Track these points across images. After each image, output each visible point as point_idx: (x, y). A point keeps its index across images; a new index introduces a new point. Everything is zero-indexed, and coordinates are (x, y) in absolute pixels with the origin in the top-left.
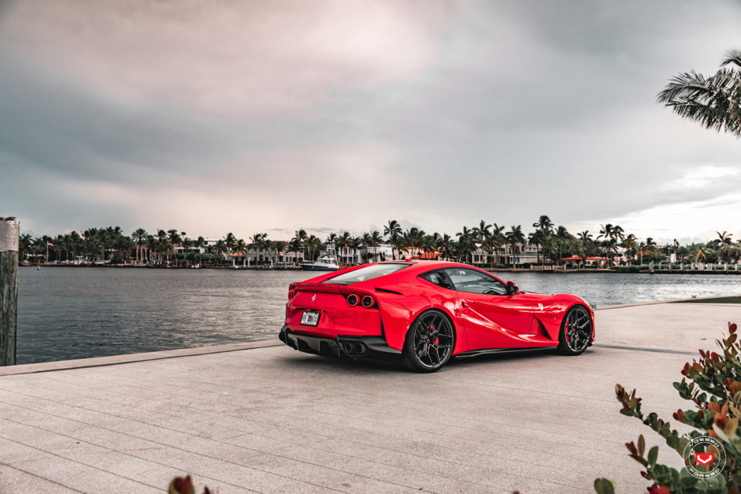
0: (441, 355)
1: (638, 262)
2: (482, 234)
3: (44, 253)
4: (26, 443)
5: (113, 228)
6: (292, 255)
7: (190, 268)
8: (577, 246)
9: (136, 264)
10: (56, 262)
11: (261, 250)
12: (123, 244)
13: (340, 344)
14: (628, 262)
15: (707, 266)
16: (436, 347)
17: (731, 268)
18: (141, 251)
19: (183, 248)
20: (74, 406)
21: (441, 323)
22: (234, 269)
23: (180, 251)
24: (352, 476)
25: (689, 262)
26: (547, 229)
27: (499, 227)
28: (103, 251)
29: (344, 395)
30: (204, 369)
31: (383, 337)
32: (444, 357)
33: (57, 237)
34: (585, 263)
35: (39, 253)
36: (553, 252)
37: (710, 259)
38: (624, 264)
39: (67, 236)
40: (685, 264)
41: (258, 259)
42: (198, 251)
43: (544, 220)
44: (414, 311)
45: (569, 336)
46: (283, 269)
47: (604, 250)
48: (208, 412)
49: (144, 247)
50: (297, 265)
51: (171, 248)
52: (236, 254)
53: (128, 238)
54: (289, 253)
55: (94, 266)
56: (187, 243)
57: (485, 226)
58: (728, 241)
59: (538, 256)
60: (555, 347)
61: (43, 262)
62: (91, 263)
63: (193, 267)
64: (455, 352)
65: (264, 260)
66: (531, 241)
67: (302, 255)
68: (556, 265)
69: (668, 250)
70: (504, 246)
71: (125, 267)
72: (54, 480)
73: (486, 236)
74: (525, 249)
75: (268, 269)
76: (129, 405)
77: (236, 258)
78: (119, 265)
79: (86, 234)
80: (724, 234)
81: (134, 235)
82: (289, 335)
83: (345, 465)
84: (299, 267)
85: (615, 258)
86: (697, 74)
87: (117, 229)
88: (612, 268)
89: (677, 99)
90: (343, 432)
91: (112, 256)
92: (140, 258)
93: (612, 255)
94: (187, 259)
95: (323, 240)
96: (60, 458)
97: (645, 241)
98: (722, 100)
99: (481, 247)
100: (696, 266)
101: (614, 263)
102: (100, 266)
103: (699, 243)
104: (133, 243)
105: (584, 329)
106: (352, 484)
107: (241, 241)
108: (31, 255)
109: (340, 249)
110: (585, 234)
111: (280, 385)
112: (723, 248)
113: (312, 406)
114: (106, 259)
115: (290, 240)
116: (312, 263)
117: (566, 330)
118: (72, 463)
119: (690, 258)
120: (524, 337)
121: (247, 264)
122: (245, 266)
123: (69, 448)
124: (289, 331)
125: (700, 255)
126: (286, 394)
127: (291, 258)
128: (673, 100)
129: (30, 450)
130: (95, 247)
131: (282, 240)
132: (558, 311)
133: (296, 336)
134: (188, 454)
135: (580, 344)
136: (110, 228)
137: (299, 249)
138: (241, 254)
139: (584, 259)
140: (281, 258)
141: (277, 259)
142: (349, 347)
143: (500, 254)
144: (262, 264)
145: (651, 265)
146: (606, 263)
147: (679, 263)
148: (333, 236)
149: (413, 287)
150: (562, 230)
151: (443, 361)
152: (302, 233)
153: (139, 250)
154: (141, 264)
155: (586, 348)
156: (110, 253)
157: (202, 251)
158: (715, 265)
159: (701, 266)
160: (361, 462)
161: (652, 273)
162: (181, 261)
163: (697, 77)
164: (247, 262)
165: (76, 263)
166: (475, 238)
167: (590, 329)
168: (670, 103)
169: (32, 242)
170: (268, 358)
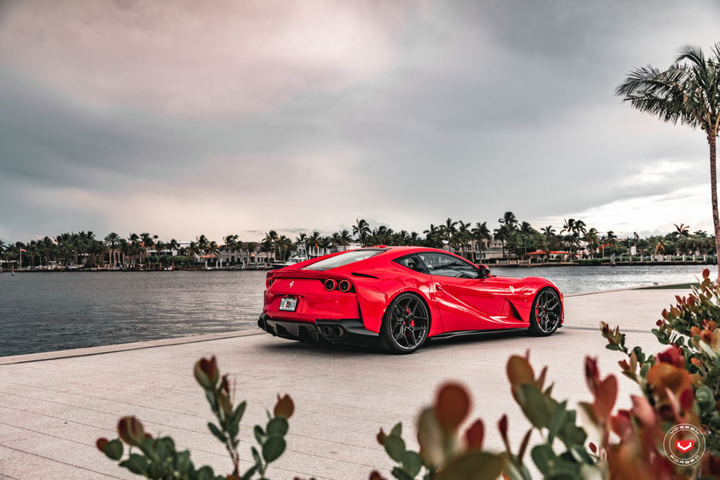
0: (417, 337)
1: (600, 255)
2: (448, 231)
3: (17, 259)
4: (14, 424)
5: (86, 233)
6: (263, 255)
7: (163, 270)
8: (541, 240)
9: (109, 268)
10: (29, 267)
11: (233, 251)
12: (97, 248)
13: (319, 328)
14: (591, 255)
15: (666, 257)
16: (412, 329)
17: (688, 259)
18: (114, 255)
19: (155, 251)
20: (59, 392)
21: (416, 305)
22: (207, 270)
23: (153, 254)
24: (338, 444)
25: (648, 254)
26: (511, 225)
27: (465, 223)
28: (76, 256)
29: (324, 375)
30: (185, 356)
31: (360, 320)
32: (420, 339)
33: (30, 242)
34: (549, 257)
35: (13, 259)
36: (519, 247)
37: (669, 251)
38: (587, 257)
39: (40, 242)
40: (645, 256)
41: (230, 260)
42: (171, 253)
43: (509, 216)
44: (390, 294)
45: (540, 318)
46: (255, 269)
47: (567, 244)
48: (192, 394)
49: (117, 251)
50: (268, 265)
51: (143, 251)
52: (208, 256)
53: (101, 243)
54: (261, 253)
55: (67, 270)
56: (160, 246)
57: (451, 224)
58: (685, 233)
59: (504, 251)
60: (527, 328)
61: (17, 268)
62: (64, 267)
63: (166, 269)
64: (430, 334)
65: (236, 261)
66: (496, 237)
67: (274, 256)
68: (521, 260)
69: (628, 243)
70: (470, 243)
71: (98, 271)
72: (45, 456)
73: (453, 233)
74: (490, 244)
75: (240, 270)
76: (114, 389)
77: (209, 260)
78: (92, 269)
79: (59, 239)
80: (682, 226)
81: (106, 239)
82: (268, 321)
83: (331, 435)
84: (271, 267)
85: (578, 251)
86: (654, 69)
87: (90, 233)
88: (575, 262)
89: (635, 94)
90: (326, 407)
91: (85, 260)
92: (113, 262)
93: (574, 249)
94: (159, 262)
95: (294, 241)
96: (49, 437)
97: (606, 235)
98: (677, 94)
99: (448, 244)
100: (656, 257)
101: (577, 256)
102: (74, 270)
103: (658, 235)
104: (106, 247)
105: (554, 311)
106: (338, 452)
107: (213, 242)
108: (4, 261)
109: (310, 249)
110: (548, 229)
111: (261, 368)
112: (680, 240)
113: (294, 386)
114: (80, 263)
115: (261, 242)
116: (283, 263)
117: (537, 312)
118: (62, 441)
119: (650, 250)
120: (497, 319)
121: (219, 265)
122: (217, 267)
123: (57, 427)
124: (267, 317)
125: (660, 247)
126: (268, 376)
127: (262, 258)
128: (631, 94)
129: (19, 430)
130: (67, 252)
131: (253, 241)
132: (529, 294)
133: (275, 322)
134: (176, 430)
135: (550, 325)
136: (83, 233)
137: (270, 250)
138: (213, 256)
139: (548, 254)
140: (252, 259)
141: (249, 260)
142: (327, 331)
143: (466, 250)
144: (234, 265)
145: (613, 258)
146: (570, 256)
147: (639, 255)
148: (303, 236)
149: (388, 271)
150: (525, 225)
151: (419, 343)
152: (273, 234)
153: (112, 254)
154: (115, 268)
155: (556, 329)
156: (84, 257)
157: (175, 253)
158: (674, 257)
159: (660, 258)
160: (346, 433)
161: (613, 266)
162: (154, 264)
163: (653, 72)
164: (219, 263)
165: (49, 268)
166: (443, 235)
167: (559, 311)
168: (628, 98)
169: (5, 249)
170: (248, 345)
